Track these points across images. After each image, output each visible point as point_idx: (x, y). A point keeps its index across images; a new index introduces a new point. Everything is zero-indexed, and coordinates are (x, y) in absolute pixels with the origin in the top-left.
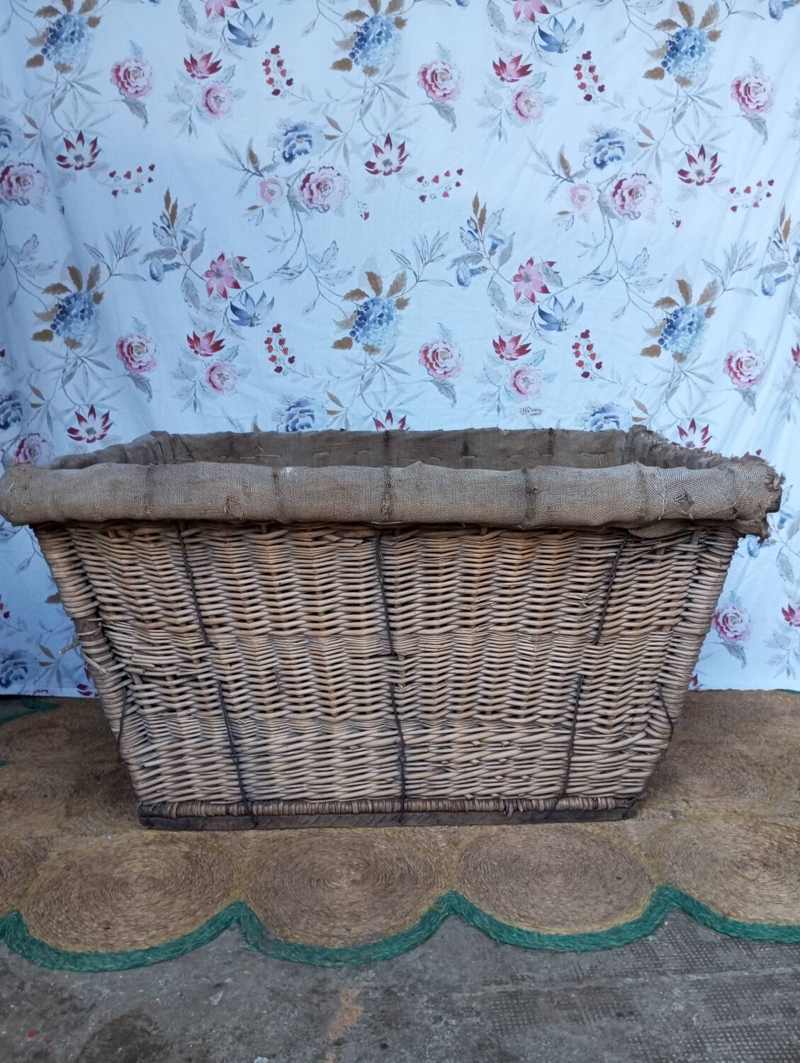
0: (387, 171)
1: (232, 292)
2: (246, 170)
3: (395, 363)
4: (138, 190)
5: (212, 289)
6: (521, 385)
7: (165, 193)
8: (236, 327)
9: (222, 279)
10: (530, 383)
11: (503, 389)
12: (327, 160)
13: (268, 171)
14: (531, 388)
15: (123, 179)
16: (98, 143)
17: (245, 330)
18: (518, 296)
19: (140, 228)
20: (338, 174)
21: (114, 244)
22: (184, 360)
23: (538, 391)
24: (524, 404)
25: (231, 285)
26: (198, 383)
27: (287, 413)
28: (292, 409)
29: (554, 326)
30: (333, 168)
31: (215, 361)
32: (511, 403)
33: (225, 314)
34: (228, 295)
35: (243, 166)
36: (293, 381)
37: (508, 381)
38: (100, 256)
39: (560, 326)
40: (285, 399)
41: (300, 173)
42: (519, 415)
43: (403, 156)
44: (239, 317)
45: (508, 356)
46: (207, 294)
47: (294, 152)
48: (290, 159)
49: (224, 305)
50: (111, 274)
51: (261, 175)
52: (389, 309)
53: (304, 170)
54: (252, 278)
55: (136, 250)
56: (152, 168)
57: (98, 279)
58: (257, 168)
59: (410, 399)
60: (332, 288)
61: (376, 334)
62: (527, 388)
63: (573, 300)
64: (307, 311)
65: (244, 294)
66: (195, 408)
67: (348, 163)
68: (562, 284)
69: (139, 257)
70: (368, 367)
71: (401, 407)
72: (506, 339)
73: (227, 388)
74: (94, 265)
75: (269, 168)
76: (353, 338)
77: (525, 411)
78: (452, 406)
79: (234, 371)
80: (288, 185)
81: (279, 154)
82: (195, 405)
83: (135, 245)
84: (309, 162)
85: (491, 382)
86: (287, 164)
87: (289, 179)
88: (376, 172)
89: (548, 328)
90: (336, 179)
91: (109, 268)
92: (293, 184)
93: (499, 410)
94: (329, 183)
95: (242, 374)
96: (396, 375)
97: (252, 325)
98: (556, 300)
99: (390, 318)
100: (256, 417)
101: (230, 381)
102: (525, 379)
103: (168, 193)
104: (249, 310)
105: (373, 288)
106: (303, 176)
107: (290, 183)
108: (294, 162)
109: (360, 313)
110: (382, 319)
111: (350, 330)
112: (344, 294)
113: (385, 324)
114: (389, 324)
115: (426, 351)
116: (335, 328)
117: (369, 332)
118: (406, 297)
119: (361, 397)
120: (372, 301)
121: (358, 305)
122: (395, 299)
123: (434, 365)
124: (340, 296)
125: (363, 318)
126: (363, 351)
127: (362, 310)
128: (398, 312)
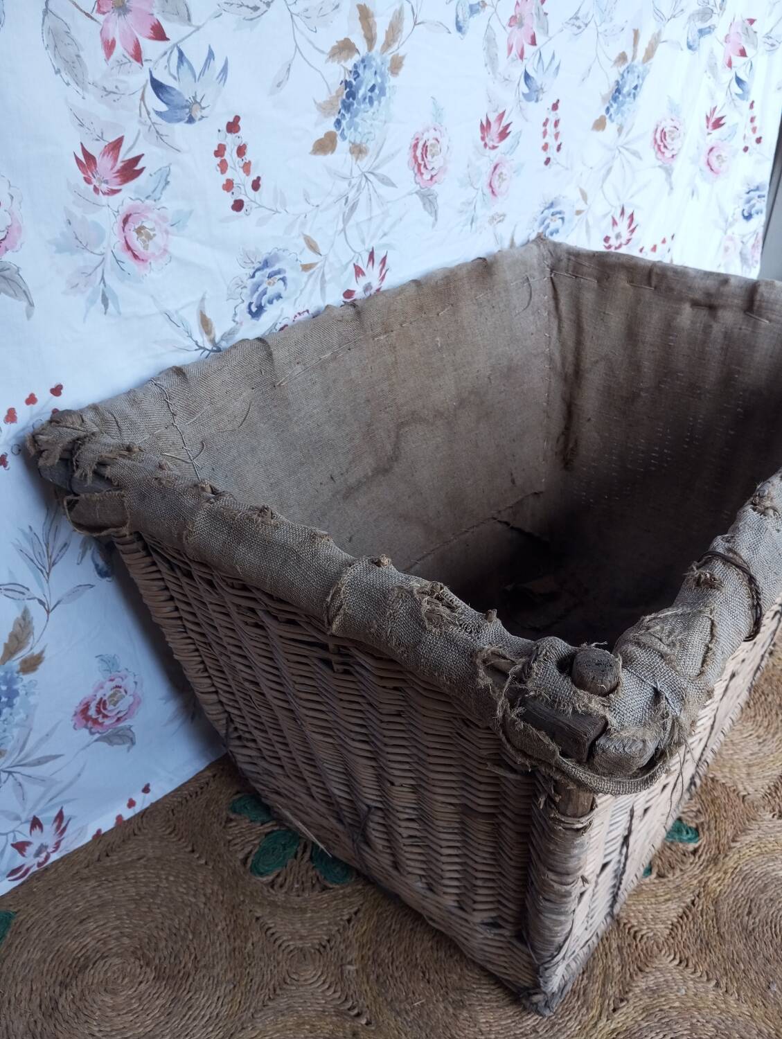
1: (151, 48)
3: (384, 170)
5: (114, 42)
6: (496, 184)
8: (164, 126)
9: (129, 16)
10: (503, 180)
11: (480, 193)
14: (503, 186)
17: (180, 128)
22: (78, 212)
23: (507, 191)
24: (494, 210)
25: (150, 33)
26: (109, 257)
27: (250, 283)
28: (258, 274)
29: (533, 95)
31: (128, 202)
32: (484, 211)
33: (143, 98)
34: (144, 56)
37: (486, 180)
40: (247, 257)
42: (487, 225)
44: (167, 104)
45: (491, 144)
46: (101, 53)
49: (138, 78)
52: (381, 75)
54: (189, 19)
59: (394, 225)
60: (312, 36)
61: (367, 119)
62: (500, 186)
64: (279, 85)
65: (176, 54)
66: (106, 306)
68: (548, 31)
70: (353, 182)
71: (385, 239)
72: (493, 118)
73: (153, 254)
76: (338, 133)
77: (493, 218)
78: (433, 226)
79: (164, 219)
82: (105, 301)
85: (472, 184)
89: (528, 97)
93: (472, 223)
95: (177, 224)
96: (383, 190)
97: (191, 120)
98: (540, 55)
99: (382, 91)
100: (203, 299)
101: (159, 239)
102: (500, 175)
104: (183, 87)
105: (365, 36)
109: (347, 84)
110: (373, 95)
111: (333, 120)
112: (328, 49)
113: (376, 103)
114: (380, 102)
115: (416, 146)
116: (315, 115)
117: (357, 120)
118: (401, 52)
119: (343, 233)
120: (363, 61)
121: (345, 69)
122: (389, 58)
123: (422, 167)
124: (322, 52)
125: (352, 94)
126: (349, 155)
127: (350, 78)
128: (392, 81)
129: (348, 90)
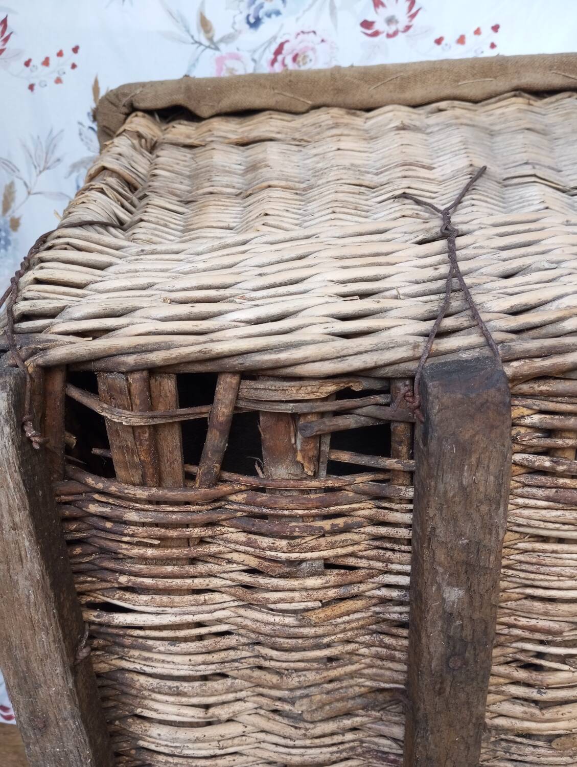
0: (391, 32)
2: (196, 42)
4: (58, 81)
7: (92, 82)
12: (307, 22)
13: (227, 43)
15: (41, 68)
16: (9, 23)
19: (62, 131)
20: (323, 41)
21: (33, 152)
30: (314, 32)
35: (192, 37)
38: (14, 169)
41: (270, 43)
43: (414, 10)
47: (261, 14)
48: (255, 23)
50: (29, 193)
51: (217, 49)
53: (274, 38)
55: (59, 160)
56: (75, 50)
57: (13, 200)
58: (211, 39)
67: (336, 25)
69: (63, 168)
74: (8, 182)
75: (227, 39)
80: (254, 60)
81: (241, 18)
83: (57, 154)
84: (282, 26)
86: (252, 30)
87: (254, 51)
88: (376, 34)
90: (320, 48)
91: (25, 184)
92: (261, 58)
94: (310, 54)
103: (96, 82)
106: (274, 47)
107: (256, 57)
108: (262, 27)
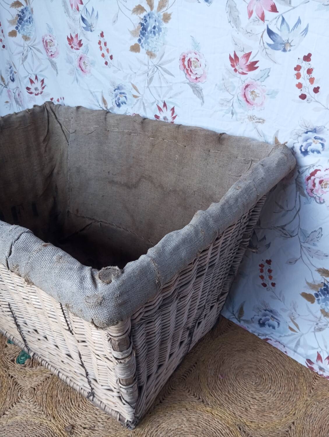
1: (80, 7)
3: (165, 67)
5: (72, 5)
6: (250, 97)
8: (85, 32)
10: (256, 96)
11: (236, 98)
14: (257, 100)
17: (89, 34)
18: (250, 14)
23: (262, 104)
24: (250, 113)
26: (75, 67)
27: (114, 93)
28: (116, 91)
29: (280, 46)
31: (81, 53)
32: (241, 110)
33: (80, 22)
34: (79, 9)
36: (115, 72)
37: (239, 91)
39: (284, 47)
40: (112, 83)
42: (247, 120)
44: (86, 25)
45: (240, 71)
46: (71, 8)
49: (78, 16)
52: (159, 22)
59: (176, 95)
60: (125, 4)
61: (153, 42)
62: (254, 99)
63: (299, 21)
64: (114, 22)
65: (85, 9)
66: (77, 82)
68: (290, 3)
70: (150, 67)
71: (171, 100)
72: (240, 55)
73: (87, 71)
76: (140, 44)
77: (251, 118)
78: (202, 105)
79: (89, 61)
82: (77, 80)
85: (228, 91)
89: (274, 47)
93: (233, 114)
95: (92, 64)
96: (167, 76)
97: (91, 31)
98: (283, 19)
99: (160, 30)
100: (102, 92)
101: (88, 67)
102: (252, 92)
104: (88, 20)
105: (148, 4)
109: (142, 24)
110: (155, 30)
111: (138, 38)
112: (132, 9)
113: (157, 34)
114: (159, 34)
115: (184, 59)
116: (130, 36)
117: (149, 40)
118: (169, 12)
119: (148, 88)
120: (149, 15)
121: (140, 18)
122: (162, 14)
123: (189, 71)
124: (130, 10)
125: (144, 29)
126: (146, 55)
127: (143, 22)
128: (164, 25)
129: (142, 27)
